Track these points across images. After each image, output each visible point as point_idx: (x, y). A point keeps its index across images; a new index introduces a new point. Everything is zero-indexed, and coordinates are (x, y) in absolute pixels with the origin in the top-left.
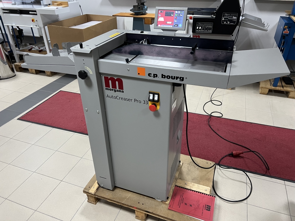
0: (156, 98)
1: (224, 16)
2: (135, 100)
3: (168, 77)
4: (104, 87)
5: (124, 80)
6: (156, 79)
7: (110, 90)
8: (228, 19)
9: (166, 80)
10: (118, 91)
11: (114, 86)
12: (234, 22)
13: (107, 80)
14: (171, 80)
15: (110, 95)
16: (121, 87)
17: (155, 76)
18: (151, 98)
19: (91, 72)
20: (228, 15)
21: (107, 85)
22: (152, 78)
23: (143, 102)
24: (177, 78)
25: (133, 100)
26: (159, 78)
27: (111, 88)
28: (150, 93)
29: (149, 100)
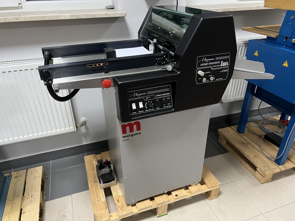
1: (201, 65)
8: (209, 70)
12: (224, 75)
20: (209, 62)
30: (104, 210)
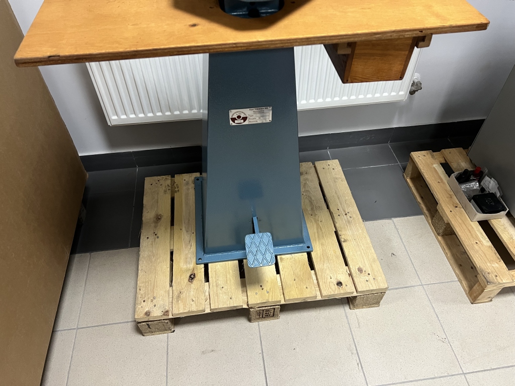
30: (497, 263)
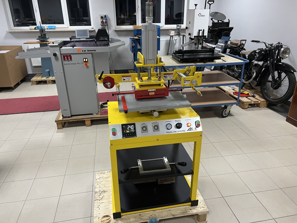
0: (87, 60)
2: (78, 63)
3: (90, 51)
4: (63, 60)
5: (72, 55)
6: (85, 52)
7: (66, 61)
9: (89, 52)
10: (69, 61)
11: (68, 59)
13: (64, 57)
14: (91, 52)
15: (66, 63)
16: (71, 59)
17: (85, 51)
18: (85, 60)
19: (58, 53)
21: (64, 59)
22: (84, 52)
23: (81, 63)
24: (93, 50)
25: (77, 64)
26: (87, 52)
27: (66, 60)
28: (84, 59)
29: (84, 62)
